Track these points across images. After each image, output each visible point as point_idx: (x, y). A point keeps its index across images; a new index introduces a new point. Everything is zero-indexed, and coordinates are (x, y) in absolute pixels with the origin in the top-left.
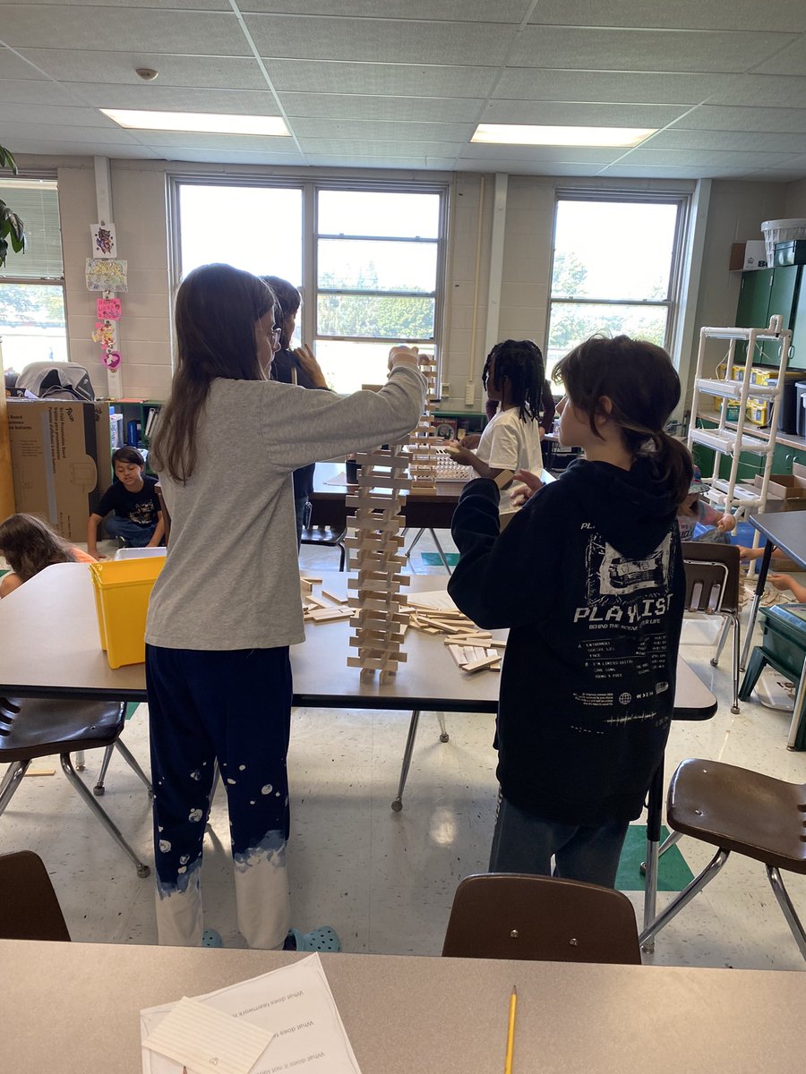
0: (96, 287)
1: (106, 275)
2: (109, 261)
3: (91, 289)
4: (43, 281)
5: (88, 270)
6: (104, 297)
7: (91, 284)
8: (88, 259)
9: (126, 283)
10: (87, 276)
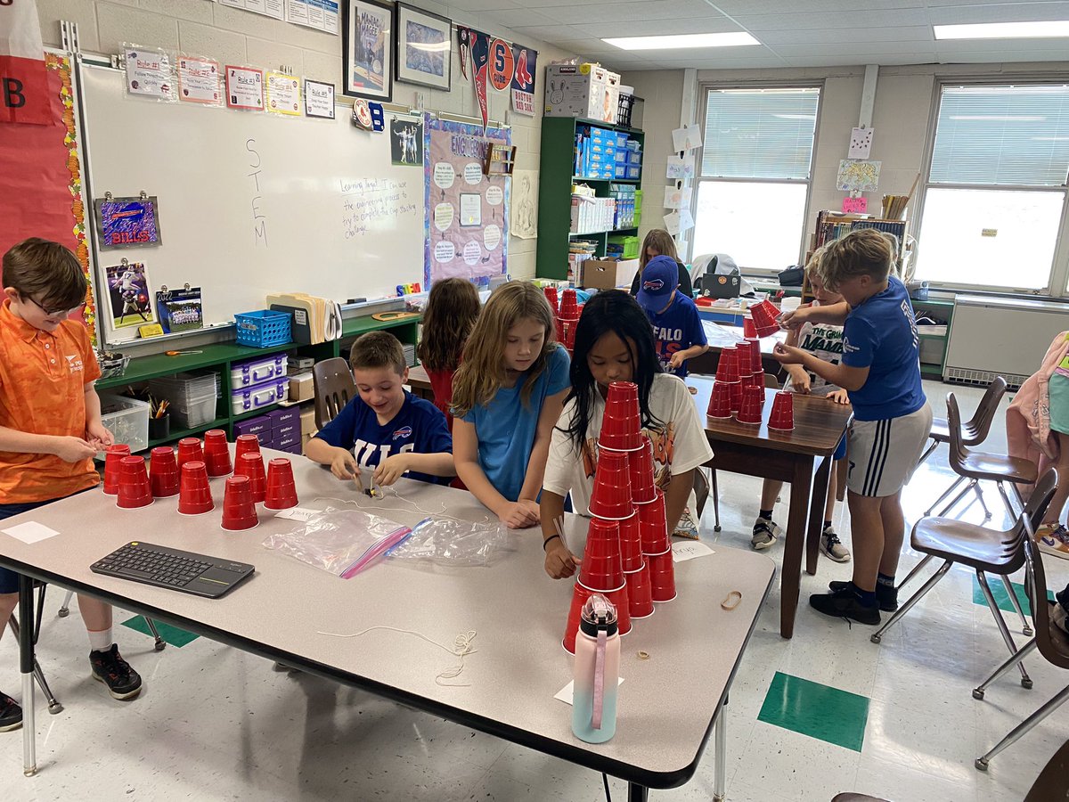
0: (845, 187)
1: (858, 175)
2: (863, 162)
3: (840, 189)
4: (789, 181)
5: (841, 171)
6: (851, 196)
7: (841, 183)
8: (842, 161)
9: (876, 183)
10: (839, 177)
